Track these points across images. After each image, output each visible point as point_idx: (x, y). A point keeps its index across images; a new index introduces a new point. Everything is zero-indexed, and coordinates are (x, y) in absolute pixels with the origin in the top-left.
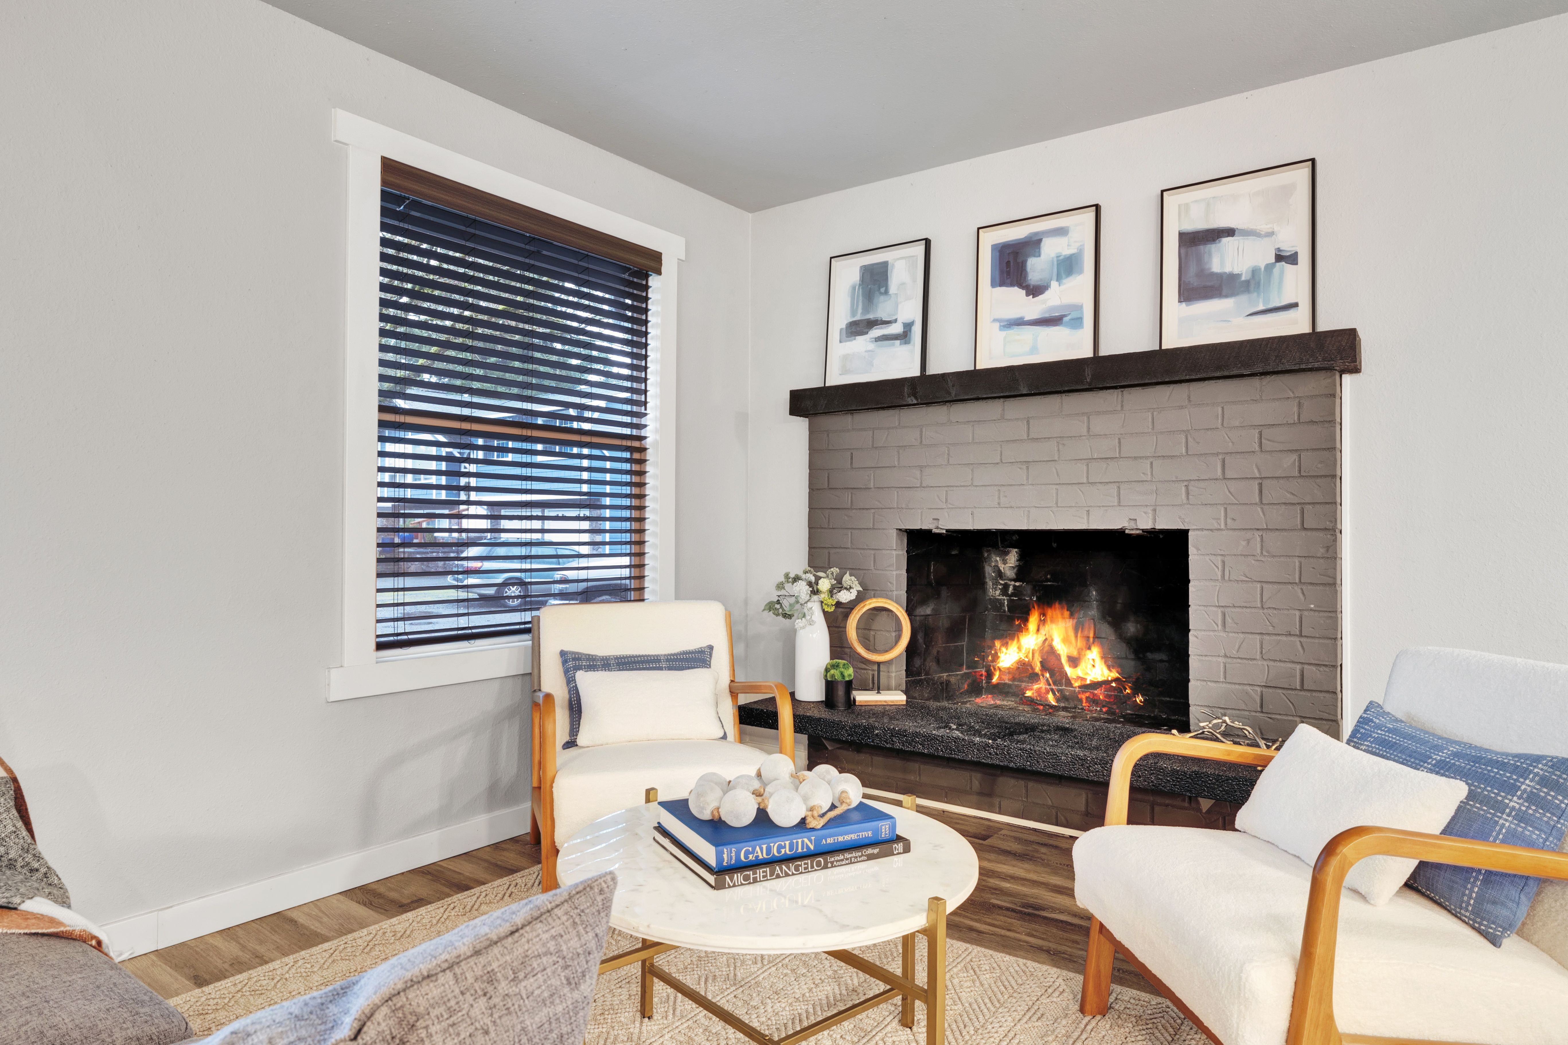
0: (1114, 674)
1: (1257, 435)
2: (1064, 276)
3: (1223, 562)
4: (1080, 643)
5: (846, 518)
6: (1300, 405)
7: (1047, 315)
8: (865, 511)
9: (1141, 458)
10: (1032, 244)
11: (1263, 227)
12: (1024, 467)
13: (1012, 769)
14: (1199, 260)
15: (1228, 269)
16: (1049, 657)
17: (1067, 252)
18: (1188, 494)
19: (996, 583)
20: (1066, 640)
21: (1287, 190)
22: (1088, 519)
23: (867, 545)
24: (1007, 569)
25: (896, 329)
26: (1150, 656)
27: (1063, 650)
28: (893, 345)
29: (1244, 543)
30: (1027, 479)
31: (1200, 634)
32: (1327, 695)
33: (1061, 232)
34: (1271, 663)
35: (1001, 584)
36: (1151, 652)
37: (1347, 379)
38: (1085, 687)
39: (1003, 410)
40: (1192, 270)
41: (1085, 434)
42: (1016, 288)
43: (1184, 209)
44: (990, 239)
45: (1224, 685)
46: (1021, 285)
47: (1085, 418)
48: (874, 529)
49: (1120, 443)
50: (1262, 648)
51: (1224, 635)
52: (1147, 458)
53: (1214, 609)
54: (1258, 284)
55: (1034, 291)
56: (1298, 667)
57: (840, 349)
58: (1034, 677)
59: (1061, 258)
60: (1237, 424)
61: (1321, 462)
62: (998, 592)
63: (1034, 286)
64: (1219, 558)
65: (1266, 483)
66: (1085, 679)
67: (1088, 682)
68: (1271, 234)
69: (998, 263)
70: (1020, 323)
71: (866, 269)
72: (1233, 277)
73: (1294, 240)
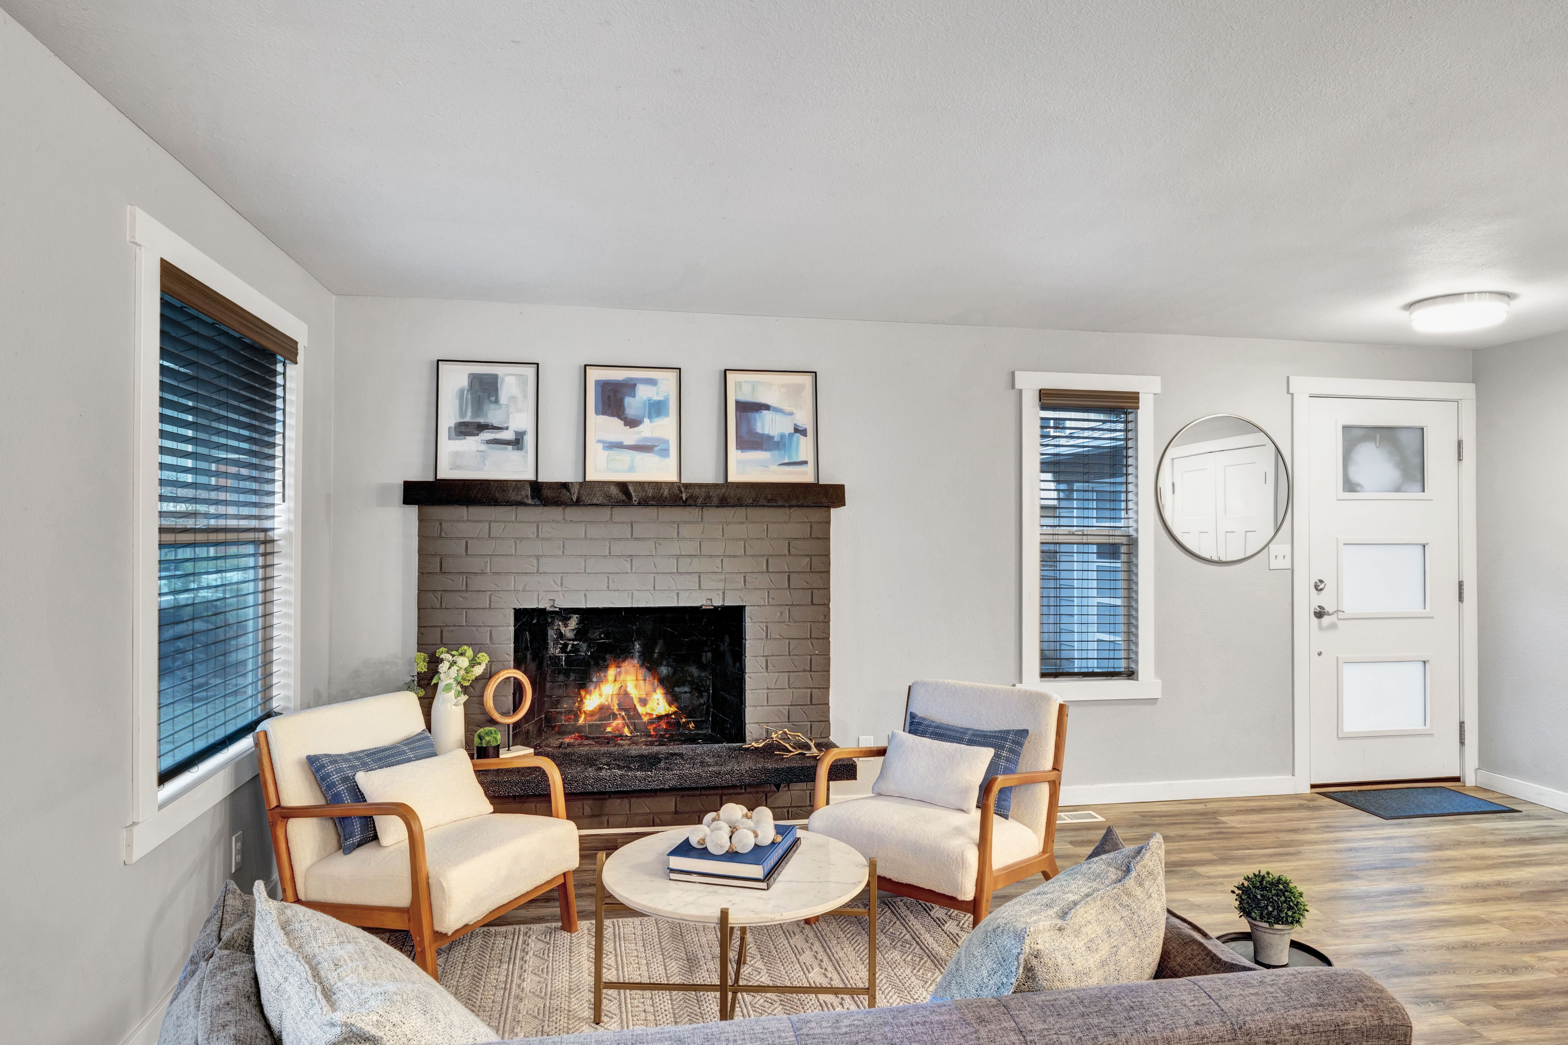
0: (673, 709)
1: (787, 544)
2: (654, 416)
3: (767, 627)
4: (648, 686)
5: (461, 599)
6: (811, 527)
7: (641, 443)
8: (481, 593)
9: (715, 556)
10: (629, 387)
11: (787, 408)
12: (629, 560)
13: (667, 790)
14: (749, 422)
15: (766, 432)
16: (624, 695)
17: (656, 398)
18: (745, 581)
19: (556, 642)
20: (636, 686)
21: (800, 388)
22: (678, 599)
23: (483, 623)
24: (567, 631)
25: (508, 435)
26: (677, 689)
27: (634, 692)
28: (506, 449)
29: (779, 614)
30: (631, 569)
31: (753, 675)
32: (824, 706)
33: (652, 382)
34: (794, 690)
35: (561, 644)
36: (678, 687)
37: (834, 512)
38: (652, 720)
39: (611, 514)
40: (744, 429)
41: (676, 536)
42: (616, 418)
43: (739, 385)
44: (594, 375)
45: (767, 708)
46: (620, 417)
47: (676, 525)
48: (490, 608)
49: (700, 545)
50: (789, 681)
51: (766, 674)
52: (719, 556)
53: (761, 658)
54: (784, 445)
55: (632, 423)
56: (809, 691)
57: (449, 447)
58: (613, 716)
59: (652, 401)
60: (776, 537)
61: (822, 563)
62: (558, 651)
63: (630, 419)
64: (764, 624)
65: (792, 575)
66: (651, 715)
67: (654, 716)
68: (791, 414)
69: (600, 395)
70: (619, 446)
71: (475, 379)
72: (769, 438)
73: (804, 419)
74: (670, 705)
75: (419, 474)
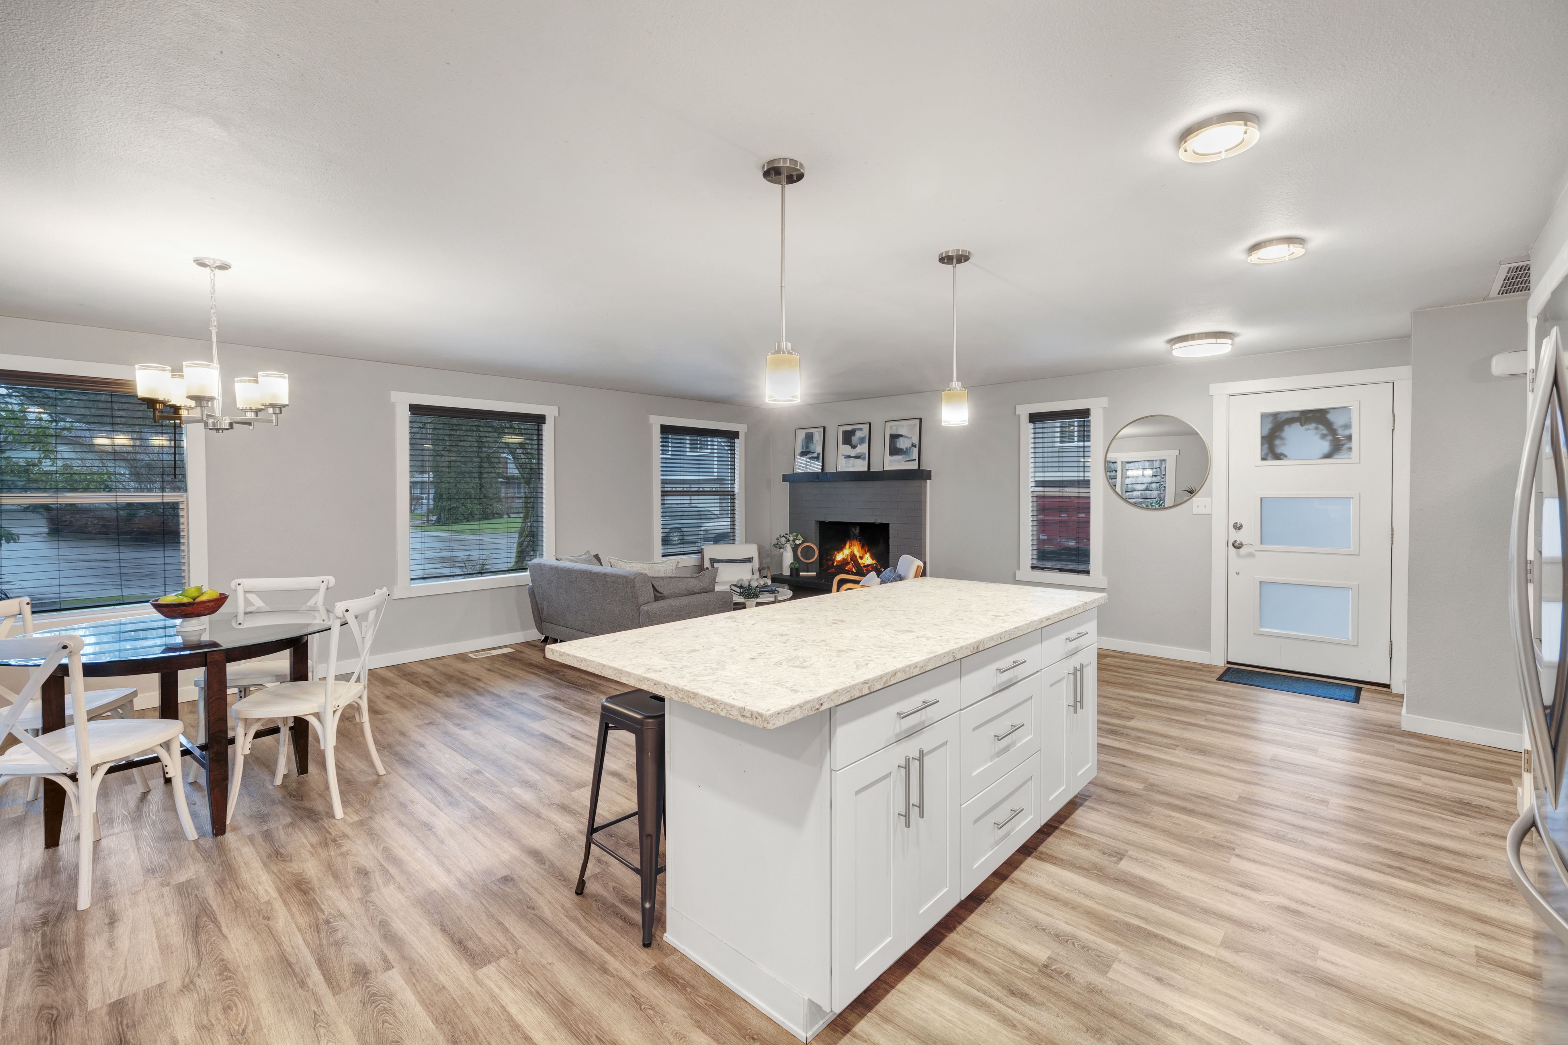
0: (874, 562)
2: (861, 444)
3: (898, 533)
4: (863, 552)
5: (800, 516)
6: (919, 489)
7: (857, 456)
8: (807, 514)
9: (878, 501)
10: (853, 432)
11: (909, 436)
14: (894, 443)
15: (900, 447)
16: (853, 556)
17: (862, 436)
18: (889, 513)
20: (858, 551)
21: (915, 425)
22: (865, 519)
23: (806, 526)
25: (815, 455)
27: (857, 554)
28: (814, 461)
29: (902, 527)
30: (850, 506)
33: (861, 429)
37: (927, 482)
38: (865, 566)
39: (843, 485)
40: (892, 446)
41: (865, 493)
42: (848, 446)
43: (891, 427)
44: (842, 429)
46: (850, 445)
47: (865, 489)
48: (808, 521)
49: (874, 497)
52: (880, 501)
53: (895, 546)
54: (907, 453)
55: (854, 447)
57: (798, 461)
58: (848, 563)
59: (860, 438)
64: (897, 531)
68: (911, 438)
69: (844, 437)
70: (849, 457)
71: (806, 434)
72: (902, 449)
73: (916, 441)
74: (873, 559)
75: (789, 472)
